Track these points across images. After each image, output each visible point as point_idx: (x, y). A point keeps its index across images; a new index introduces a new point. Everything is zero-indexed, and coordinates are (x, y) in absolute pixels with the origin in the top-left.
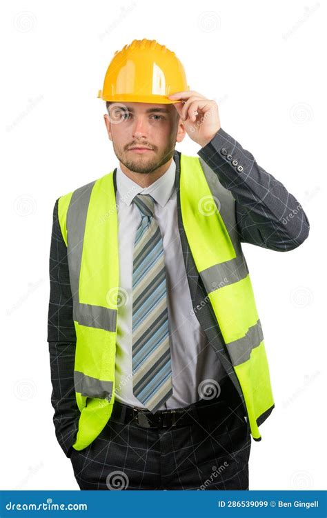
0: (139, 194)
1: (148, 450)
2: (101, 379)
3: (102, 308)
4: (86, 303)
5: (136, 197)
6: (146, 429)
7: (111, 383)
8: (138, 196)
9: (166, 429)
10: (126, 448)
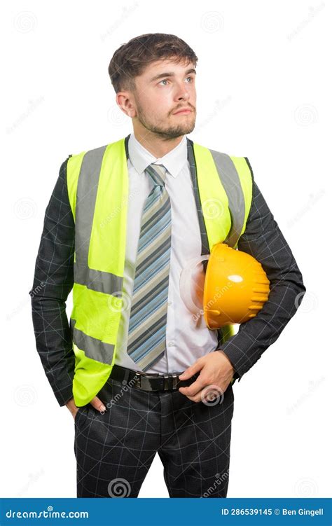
0: (152, 164)
1: (148, 412)
2: (103, 341)
3: (112, 274)
4: (96, 268)
5: (149, 167)
6: (148, 392)
7: (113, 346)
8: (152, 166)
9: (168, 392)
10: (127, 410)
